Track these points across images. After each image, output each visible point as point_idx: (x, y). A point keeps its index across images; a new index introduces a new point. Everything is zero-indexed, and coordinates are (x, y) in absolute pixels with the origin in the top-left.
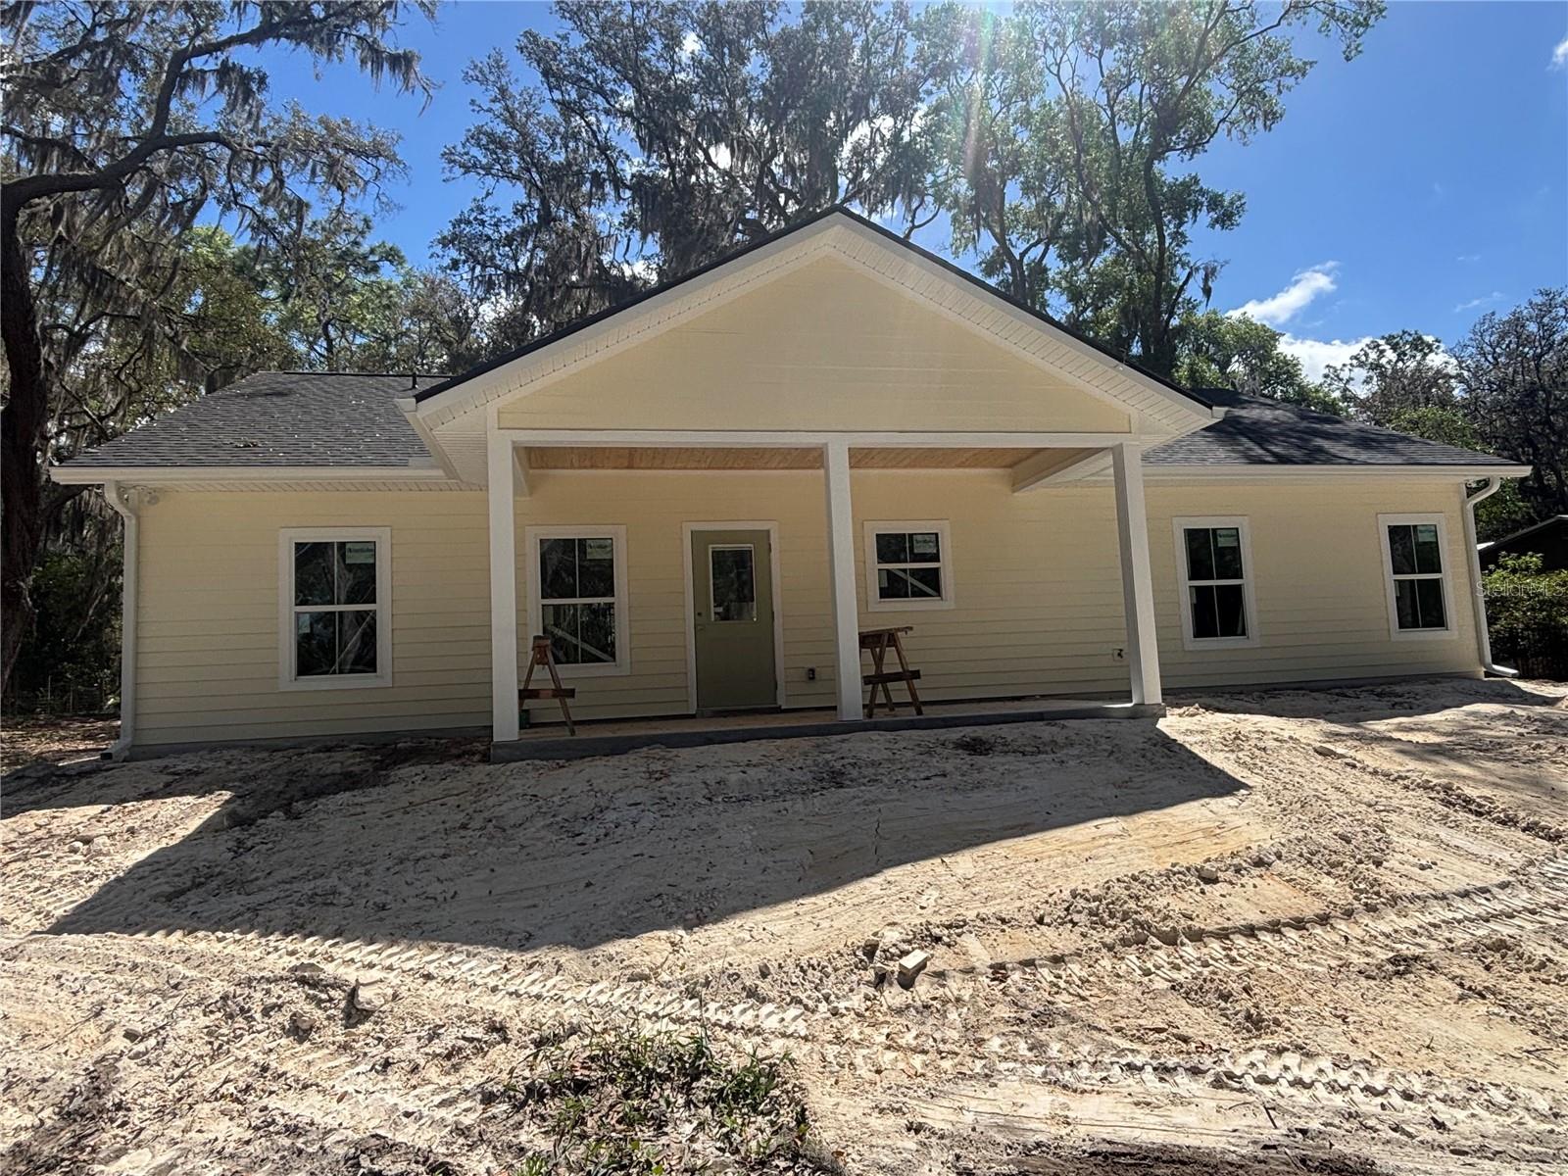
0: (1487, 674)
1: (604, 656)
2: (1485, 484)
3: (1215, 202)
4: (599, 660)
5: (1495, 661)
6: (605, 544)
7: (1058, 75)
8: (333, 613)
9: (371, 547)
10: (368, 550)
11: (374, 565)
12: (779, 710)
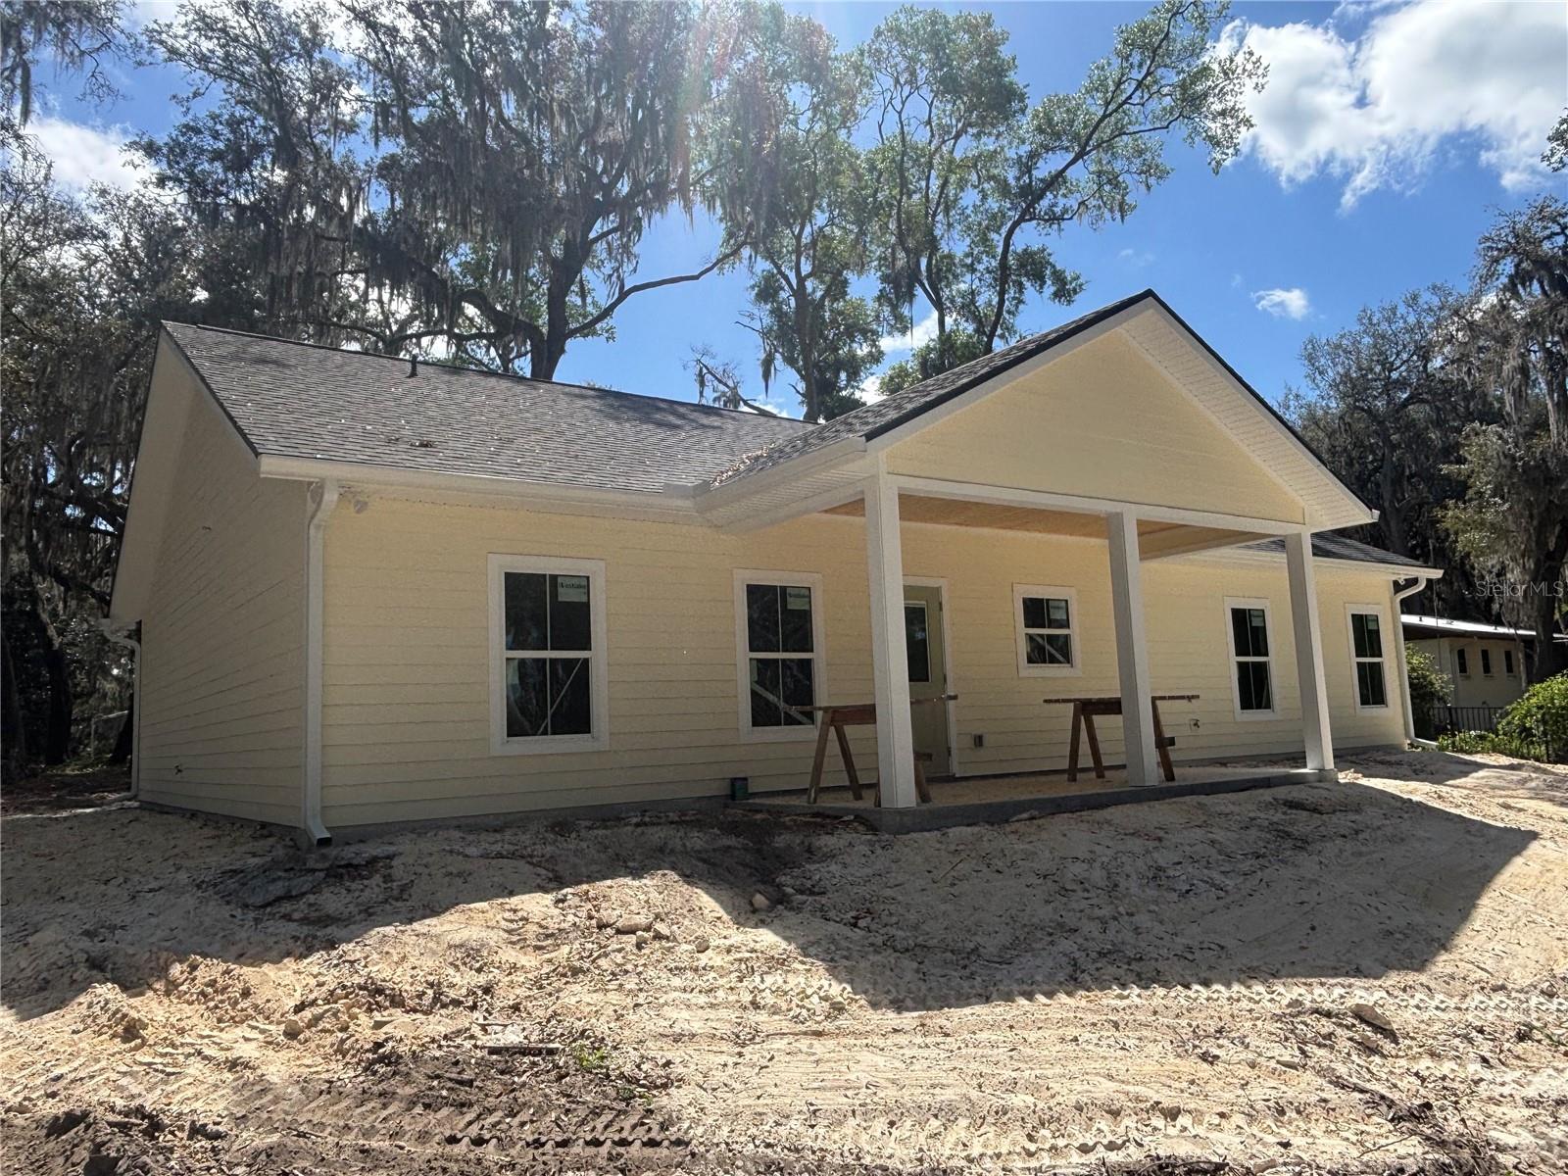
0: (1412, 745)
1: (804, 719)
2: (1412, 582)
3: (1059, 278)
4: (800, 723)
5: (1417, 736)
6: (806, 594)
7: (900, 113)
8: (544, 660)
9: (585, 583)
10: (579, 587)
11: (587, 605)
12: (953, 779)
